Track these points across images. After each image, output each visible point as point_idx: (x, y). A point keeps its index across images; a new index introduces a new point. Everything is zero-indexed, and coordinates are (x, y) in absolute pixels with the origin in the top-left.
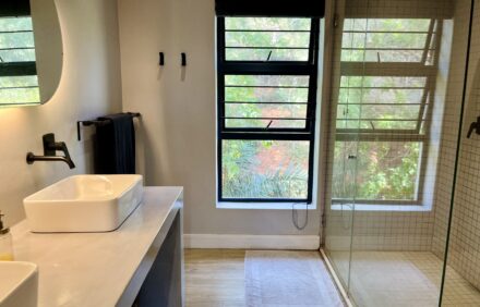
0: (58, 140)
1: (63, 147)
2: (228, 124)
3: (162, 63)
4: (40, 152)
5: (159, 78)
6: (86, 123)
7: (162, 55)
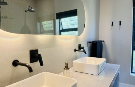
0: (82, 46)
1: (83, 48)
3: (112, 25)
4: (77, 49)
6: (89, 42)
7: (112, 22)
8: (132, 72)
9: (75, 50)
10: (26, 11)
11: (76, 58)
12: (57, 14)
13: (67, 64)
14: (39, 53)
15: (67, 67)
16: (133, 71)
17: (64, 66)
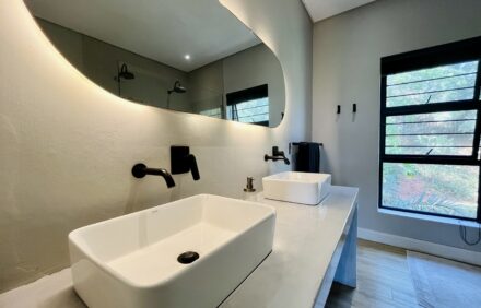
0: (280, 150)
1: (282, 154)
2: (388, 151)
3: (339, 112)
4: (270, 155)
5: (336, 121)
6: (294, 144)
7: (339, 107)
8: (381, 206)
9: (267, 158)
10: (169, 92)
11: (268, 173)
12: (228, 96)
13: (250, 181)
14: (191, 152)
15: (250, 187)
16: (383, 204)
17: (245, 184)
